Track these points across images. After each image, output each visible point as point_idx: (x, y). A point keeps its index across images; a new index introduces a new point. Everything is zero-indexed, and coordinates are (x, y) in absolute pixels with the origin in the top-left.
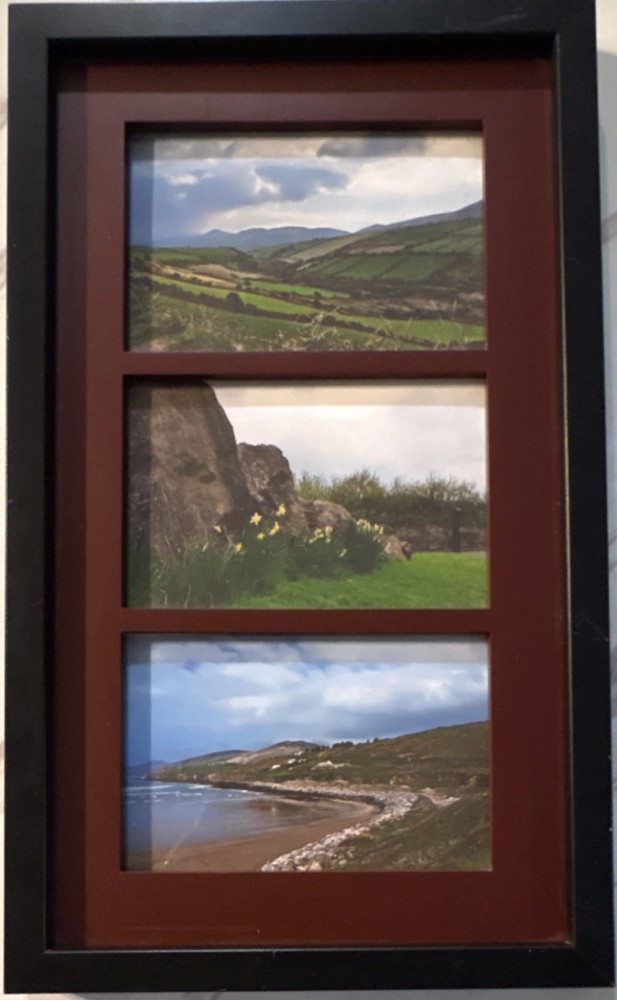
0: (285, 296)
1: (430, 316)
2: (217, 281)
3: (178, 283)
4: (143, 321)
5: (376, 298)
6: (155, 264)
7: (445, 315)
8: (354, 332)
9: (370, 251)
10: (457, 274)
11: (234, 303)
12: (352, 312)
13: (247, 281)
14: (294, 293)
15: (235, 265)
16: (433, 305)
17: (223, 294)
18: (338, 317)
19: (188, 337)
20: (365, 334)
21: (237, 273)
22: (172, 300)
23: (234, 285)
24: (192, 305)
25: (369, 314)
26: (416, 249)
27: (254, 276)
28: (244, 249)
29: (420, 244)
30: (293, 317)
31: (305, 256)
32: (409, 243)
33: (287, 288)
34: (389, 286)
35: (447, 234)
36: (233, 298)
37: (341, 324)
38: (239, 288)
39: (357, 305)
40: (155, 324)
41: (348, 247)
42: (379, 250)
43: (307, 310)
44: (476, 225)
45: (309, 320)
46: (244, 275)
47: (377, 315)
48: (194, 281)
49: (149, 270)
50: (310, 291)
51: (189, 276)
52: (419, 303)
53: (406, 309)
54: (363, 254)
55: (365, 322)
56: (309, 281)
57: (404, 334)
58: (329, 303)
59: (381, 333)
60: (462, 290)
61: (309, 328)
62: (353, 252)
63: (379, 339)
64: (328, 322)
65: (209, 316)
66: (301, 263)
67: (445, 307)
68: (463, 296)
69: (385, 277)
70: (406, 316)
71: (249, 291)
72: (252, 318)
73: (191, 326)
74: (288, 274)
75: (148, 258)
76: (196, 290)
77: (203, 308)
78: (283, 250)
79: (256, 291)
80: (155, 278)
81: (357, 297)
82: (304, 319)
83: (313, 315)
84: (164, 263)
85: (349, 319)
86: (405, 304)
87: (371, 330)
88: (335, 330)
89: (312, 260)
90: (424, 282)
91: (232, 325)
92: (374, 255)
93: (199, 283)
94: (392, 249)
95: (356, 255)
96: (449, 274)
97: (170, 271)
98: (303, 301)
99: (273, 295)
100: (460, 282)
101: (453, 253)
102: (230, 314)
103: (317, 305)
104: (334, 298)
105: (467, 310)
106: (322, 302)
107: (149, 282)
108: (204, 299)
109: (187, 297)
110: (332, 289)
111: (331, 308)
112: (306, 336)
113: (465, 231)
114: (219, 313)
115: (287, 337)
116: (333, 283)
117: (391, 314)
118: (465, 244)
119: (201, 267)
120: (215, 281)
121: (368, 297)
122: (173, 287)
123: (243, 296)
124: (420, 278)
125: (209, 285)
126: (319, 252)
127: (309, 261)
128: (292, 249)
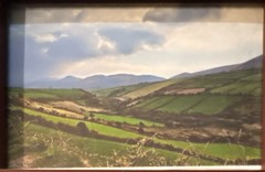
0: (119, 125)
1: (222, 140)
2: (71, 114)
3: (43, 115)
4: (18, 142)
5: (184, 127)
6: (26, 101)
7: (233, 140)
8: (168, 152)
9: (180, 93)
10: (243, 110)
11: (82, 130)
12: (166, 137)
13: (92, 114)
14: (125, 123)
15: (83, 102)
16: (224, 133)
17: (75, 123)
18: (156, 140)
19: (49, 154)
20: (175, 153)
21: (84, 108)
22: (38, 127)
23: (82, 117)
24: (52, 131)
25: (179, 139)
26: (213, 92)
27: (96, 110)
28: (90, 91)
29: (215, 87)
30: (123, 141)
31: (133, 96)
32: (208, 86)
33: (120, 119)
34: (193, 118)
35: (236, 80)
36: (81, 125)
37: (158, 146)
38: (86, 119)
39: (169, 132)
40: (26, 145)
41: (164, 89)
42: (186, 92)
43: (134, 136)
44: (257, 73)
45: (135, 143)
46: (89, 109)
47: (184, 140)
48: (53, 113)
49: (22, 105)
50: (136, 122)
51: (51, 109)
52: (214, 131)
53: (205, 135)
54: (175, 95)
55: (175, 144)
56: (135, 114)
57: (203, 154)
58: (150, 130)
59: (186, 153)
60: (246, 121)
61: (135, 149)
62: (167, 93)
63: (185, 157)
64: (149, 144)
65: (64, 139)
66: (130, 101)
67: (233, 134)
68: (246, 126)
69: (190, 111)
70: (205, 141)
71: (92, 121)
72: (95, 140)
73: (52, 146)
74: (120, 109)
75: (22, 96)
76: (56, 120)
77: (60, 133)
78: (118, 91)
79: (98, 121)
80: (26, 111)
81: (170, 126)
82: (132, 142)
83: (138, 140)
84: (33, 100)
85: (164, 142)
86: (205, 131)
87: (179, 150)
88: (154, 150)
89: (138, 98)
90: (219, 116)
91: (81, 146)
92: (182, 95)
93: (57, 115)
94: (195, 91)
95: (168, 95)
96: (237, 110)
97: (37, 106)
98: (131, 129)
99: (110, 124)
100: (245, 115)
101: (240, 94)
102: (80, 138)
103: (141, 132)
104: (154, 127)
105: (250, 137)
106: (145, 130)
107: (22, 114)
108: (61, 126)
109: (50, 125)
110: (152, 120)
111: (151, 134)
112: (133, 154)
113: (247, 78)
114: (71, 137)
115: (120, 155)
116: (152, 116)
117: (194, 139)
118: (249, 88)
119: (58, 103)
120: (69, 113)
121: (178, 126)
122: (39, 117)
123: (88, 124)
124: (216, 113)
125: (64, 116)
126: (144, 93)
127: (135, 100)
128: (124, 90)
